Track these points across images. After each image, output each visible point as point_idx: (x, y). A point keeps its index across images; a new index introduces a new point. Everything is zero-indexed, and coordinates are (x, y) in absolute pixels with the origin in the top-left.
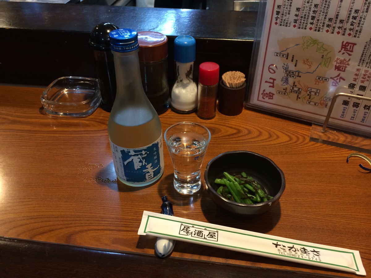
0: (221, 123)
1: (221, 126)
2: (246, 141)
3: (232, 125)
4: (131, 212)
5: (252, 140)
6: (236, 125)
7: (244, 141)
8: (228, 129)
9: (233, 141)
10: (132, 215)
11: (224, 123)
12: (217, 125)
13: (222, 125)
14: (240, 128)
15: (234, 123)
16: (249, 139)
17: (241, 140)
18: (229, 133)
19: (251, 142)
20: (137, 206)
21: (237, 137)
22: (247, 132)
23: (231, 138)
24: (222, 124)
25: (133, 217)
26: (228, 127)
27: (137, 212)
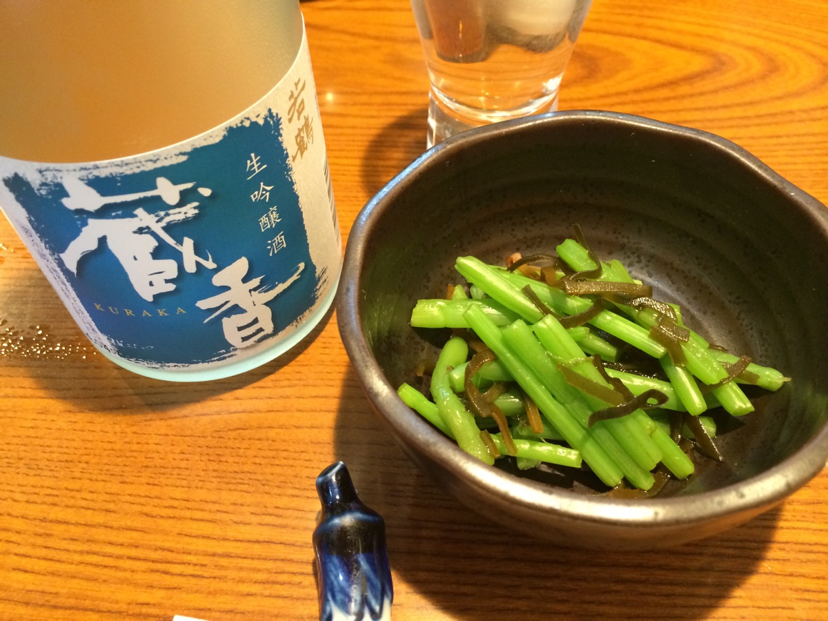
0: (623, 24)
1: (628, 41)
2: (763, 109)
3: (680, 32)
4: (134, 552)
5: (795, 104)
6: (697, 35)
7: (751, 111)
8: (662, 52)
9: (696, 109)
10: (139, 577)
11: (639, 25)
12: (607, 37)
13: (630, 36)
14: (722, 49)
15: (690, 23)
16: (779, 98)
17: (739, 105)
18: (668, 73)
19: (791, 112)
20: (177, 513)
21: (715, 91)
22: (757, 66)
23: (683, 97)
24: (628, 29)
25: (144, 597)
26: (658, 41)
27: (170, 556)
